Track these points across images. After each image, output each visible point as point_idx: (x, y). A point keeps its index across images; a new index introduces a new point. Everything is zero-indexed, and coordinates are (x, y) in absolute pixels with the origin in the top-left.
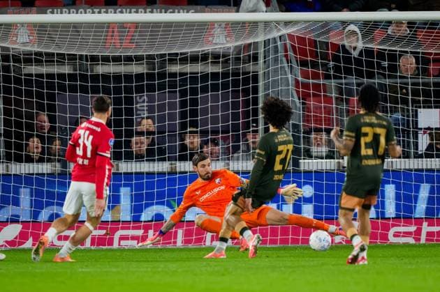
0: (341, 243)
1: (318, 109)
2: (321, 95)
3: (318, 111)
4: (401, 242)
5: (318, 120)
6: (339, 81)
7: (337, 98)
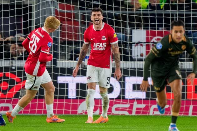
0: (82, 114)
1: (70, 29)
2: (71, 20)
3: (70, 30)
4: (120, 114)
5: (70, 36)
6: (83, 11)
7: (81, 22)
